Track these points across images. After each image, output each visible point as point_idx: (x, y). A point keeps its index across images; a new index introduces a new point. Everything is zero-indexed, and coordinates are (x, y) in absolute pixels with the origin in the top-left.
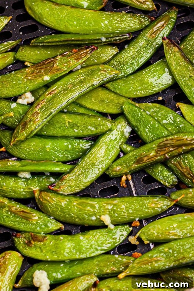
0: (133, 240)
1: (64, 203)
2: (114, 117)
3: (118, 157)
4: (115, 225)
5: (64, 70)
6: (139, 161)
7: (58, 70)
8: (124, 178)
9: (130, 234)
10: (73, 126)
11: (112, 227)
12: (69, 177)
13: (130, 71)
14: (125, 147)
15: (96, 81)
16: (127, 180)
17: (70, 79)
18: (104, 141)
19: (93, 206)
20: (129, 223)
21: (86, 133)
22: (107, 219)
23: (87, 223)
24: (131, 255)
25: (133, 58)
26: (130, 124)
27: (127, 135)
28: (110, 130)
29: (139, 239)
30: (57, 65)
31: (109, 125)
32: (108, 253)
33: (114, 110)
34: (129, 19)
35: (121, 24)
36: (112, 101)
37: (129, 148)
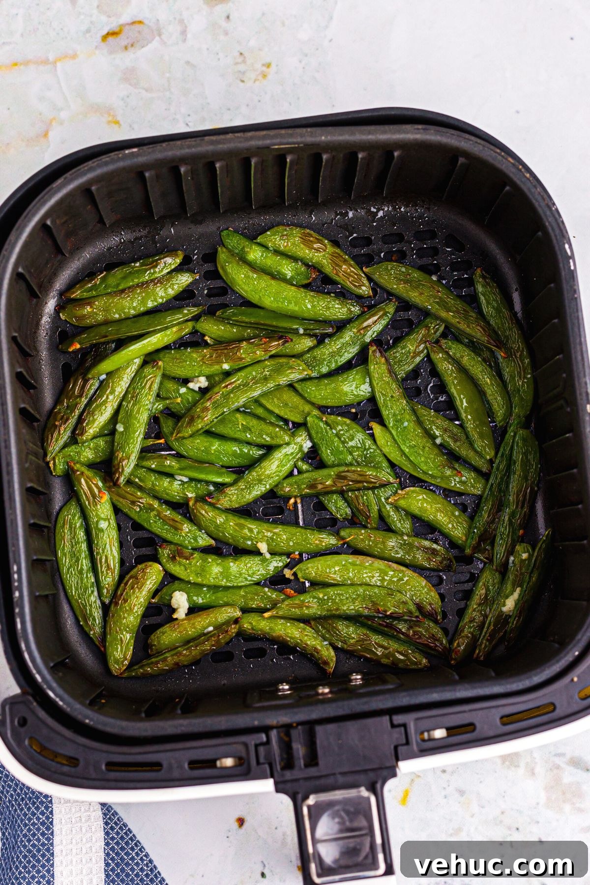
0: (288, 573)
1: (220, 519)
2: (297, 426)
3: (290, 474)
4: (271, 554)
5: (248, 360)
6: (312, 486)
7: (241, 359)
8: (292, 501)
9: (287, 566)
10: (246, 429)
11: (268, 556)
12: (231, 491)
13: (325, 370)
14: (300, 463)
15: (283, 380)
16: (296, 503)
17: (254, 372)
18: (278, 455)
19: (251, 530)
20: (288, 555)
21: (259, 441)
22: (263, 547)
23: (241, 545)
24: (281, 591)
25: (332, 355)
26: (311, 438)
27: (306, 450)
28: (288, 444)
29: (295, 574)
30: (241, 353)
31: (287, 439)
32: (258, 584)
33: (298, 419)
34: (337, 306)
35: (326, 311)
36: (296, 407)
37: (305, 467)
